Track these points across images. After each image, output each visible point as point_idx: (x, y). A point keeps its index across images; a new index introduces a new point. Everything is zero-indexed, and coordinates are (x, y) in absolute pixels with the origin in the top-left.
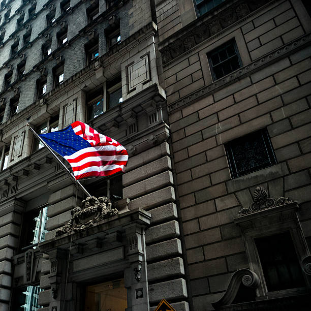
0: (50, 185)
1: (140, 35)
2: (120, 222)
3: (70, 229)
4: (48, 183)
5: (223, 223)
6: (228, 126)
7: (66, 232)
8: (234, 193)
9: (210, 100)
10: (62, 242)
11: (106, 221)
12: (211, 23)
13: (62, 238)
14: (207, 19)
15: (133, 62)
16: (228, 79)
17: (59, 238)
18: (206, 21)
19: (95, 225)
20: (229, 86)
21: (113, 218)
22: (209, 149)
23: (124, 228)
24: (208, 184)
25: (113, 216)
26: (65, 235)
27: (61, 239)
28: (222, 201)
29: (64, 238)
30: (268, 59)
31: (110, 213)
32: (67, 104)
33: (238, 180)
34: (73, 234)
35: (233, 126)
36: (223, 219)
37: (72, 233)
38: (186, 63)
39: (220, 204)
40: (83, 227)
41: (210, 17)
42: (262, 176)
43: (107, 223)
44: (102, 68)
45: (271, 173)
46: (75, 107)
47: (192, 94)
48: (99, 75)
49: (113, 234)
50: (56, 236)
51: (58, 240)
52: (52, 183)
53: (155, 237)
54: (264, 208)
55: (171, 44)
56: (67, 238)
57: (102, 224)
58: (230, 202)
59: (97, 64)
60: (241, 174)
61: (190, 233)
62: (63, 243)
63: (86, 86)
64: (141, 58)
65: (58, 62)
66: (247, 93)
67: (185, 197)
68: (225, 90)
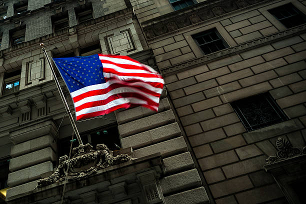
0: (13, 135)
1: (120, 14)
2: (135, 168)
3: (58, 179)
4: (10, 133)
5: (250, 171)
6: (230, 89)
7: (53, 182)
8: (254, 143)
9: (205, 68)
10: (46, 194)
11: (116, 167)
12: (191, 15)
13: (49, 189)
14: (187, 12)
15: (113, 35)
16: (219, 55)
17: (43, 189)
18: (187, 13)
19: (100, 172)
20: (222, 59)
21: (126, 164)
22: (216, 106)
23: (139, 175)
24: (223, 135)
25: (125, 161)
26: (54, 185)
27: (46, 190)
28: (243, 150)
29: (52, 189)
30: (253, 44)
31: (122, 158)
32: (32, 61)
33: (255, 133)
34: (67, 184)
35: (234, 89)
36: (249, 167)
37: (64, 183)
38: (172, 40)
39: (242, 154)
40: (82, 175)
41: (190, 11)
42: (278, 129)
43: (118, 169)
44: (76, 35)
45: (287, 127)
46: (43, 64)
47: (185, 63)
48: (73, 40)
49: (120, 185)
50: (39, 187)
51: (42, 192)
52: (17, 133)
53: (175, 186)
54: (292, 156)
55: (154, 24)
56: (56, 189)
57: (111, 171)
58: (252, 152)
59: (71, 30)
60: (255, 128)
61: (214, 181)
62: (50, 195)
63: (56, 48)
64: (121, 32)
65: (17, 26)
66: (240, 65)
67: (199, 147)
68: (218, 62)
